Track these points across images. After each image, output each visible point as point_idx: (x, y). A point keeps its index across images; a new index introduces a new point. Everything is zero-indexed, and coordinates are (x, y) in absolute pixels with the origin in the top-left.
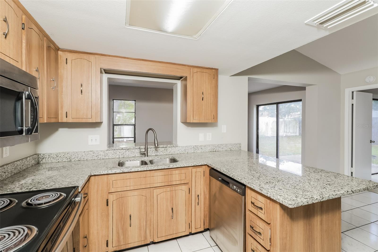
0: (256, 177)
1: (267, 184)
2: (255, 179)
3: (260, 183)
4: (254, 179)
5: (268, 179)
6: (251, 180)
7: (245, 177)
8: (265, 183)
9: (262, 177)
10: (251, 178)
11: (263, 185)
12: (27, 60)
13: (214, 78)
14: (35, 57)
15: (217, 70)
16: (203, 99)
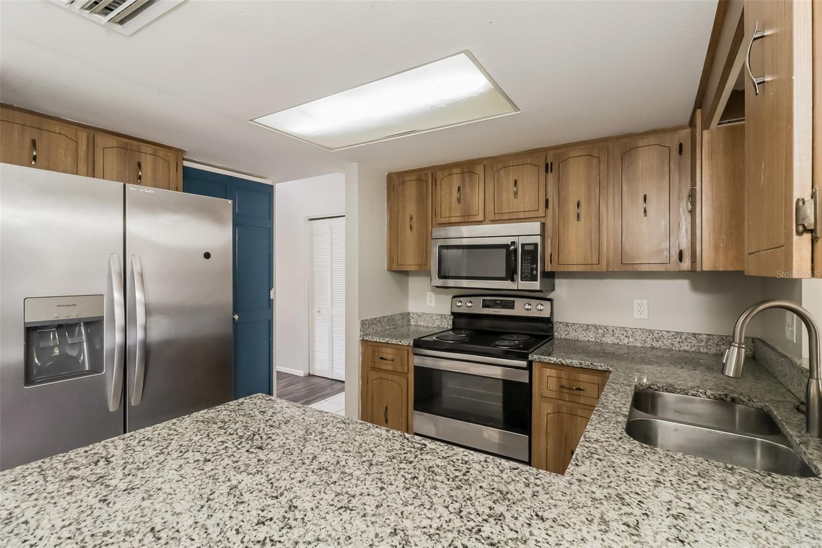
0: (314, 434)
1: (289, 419)
2: (317, 425)
3: (303, 419)
4: (321, 427)
5: (282, 437)
6: (326, 420)
7: (343, 426)
8: (292, 421)
9: (297, 437)
10: (329, 427)
11: (297, 413)
12: (556, 200)
14: (576, 188)
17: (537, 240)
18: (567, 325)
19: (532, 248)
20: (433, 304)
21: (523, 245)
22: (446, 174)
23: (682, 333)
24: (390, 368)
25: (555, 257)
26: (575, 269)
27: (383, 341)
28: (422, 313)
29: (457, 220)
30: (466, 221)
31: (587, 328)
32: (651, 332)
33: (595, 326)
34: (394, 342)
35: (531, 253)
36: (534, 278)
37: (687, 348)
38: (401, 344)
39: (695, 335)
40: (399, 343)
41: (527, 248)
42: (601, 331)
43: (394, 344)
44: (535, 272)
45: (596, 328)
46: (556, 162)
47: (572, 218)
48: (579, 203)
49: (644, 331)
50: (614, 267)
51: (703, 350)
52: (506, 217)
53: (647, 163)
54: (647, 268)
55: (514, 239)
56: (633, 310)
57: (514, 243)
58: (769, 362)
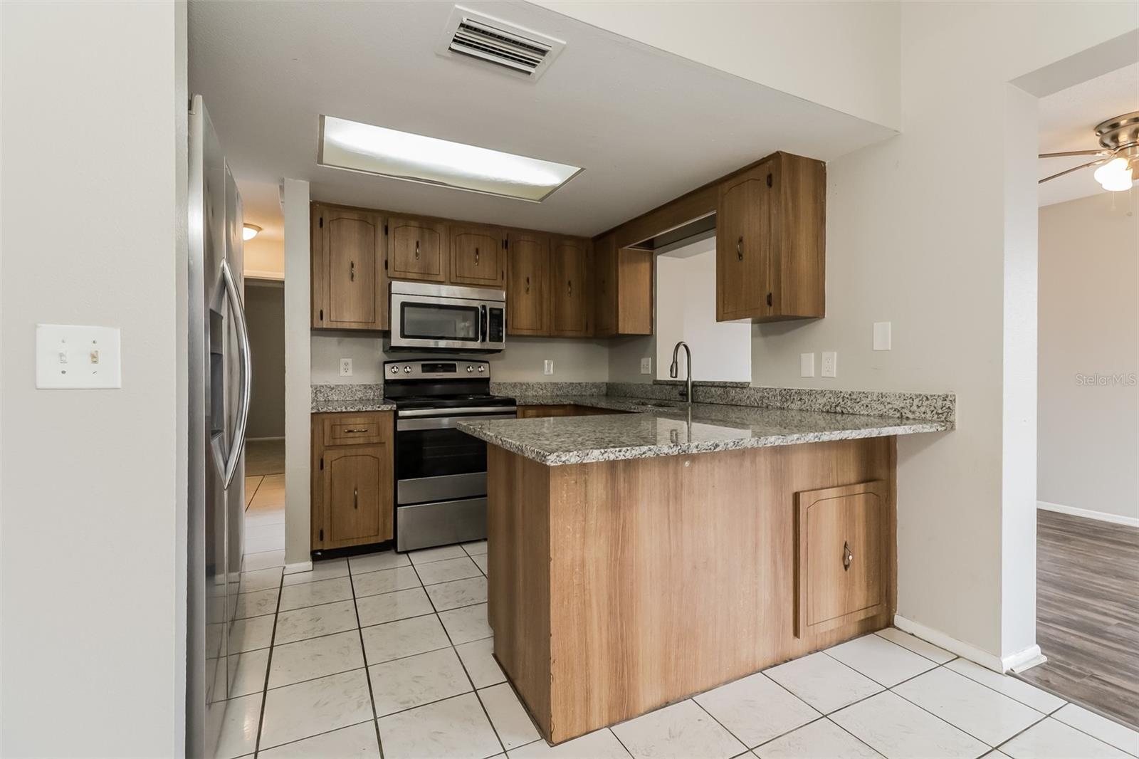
12: (510, 273)
13: (770, 185)
14: (526, 268)
15: (777, 156)
16: (740, 255)
17: (503, 306)
18: (499, 384)
19: (498, 312)
20: (350, 373)
21: (491, 309)
22: (401, 224)
23: (573, 383)
24: (361, 441)
25: (510, 323)
26: (525, 332)
27: (352, 410)
28: (336, 385)
29: (415, 276)
30: (426, 279)
31: (515, 385)
32: (557, 384)
33: (520, 384)
34: (369, 409)
35: (497, 316)
36: (500, 340)
37: (576, 393)
38: (379, 409)
39: (579, 384)
40: (377, 409)
41: (495, 312)
42: (524, 387)
43: (369, 411)
44: (501, 334)
45: (521, 384)
46: (509, 240)
47: (523, 292)
48: (528, 280)
49: (552, 384)
50: (551, 332)
51: (584, 393)
52: (467, 281)
53: (570, 257)
54: (570, 334)
55: (483, 303)
56: (544, 370)
57: (484, 307)
58: (627, 391)
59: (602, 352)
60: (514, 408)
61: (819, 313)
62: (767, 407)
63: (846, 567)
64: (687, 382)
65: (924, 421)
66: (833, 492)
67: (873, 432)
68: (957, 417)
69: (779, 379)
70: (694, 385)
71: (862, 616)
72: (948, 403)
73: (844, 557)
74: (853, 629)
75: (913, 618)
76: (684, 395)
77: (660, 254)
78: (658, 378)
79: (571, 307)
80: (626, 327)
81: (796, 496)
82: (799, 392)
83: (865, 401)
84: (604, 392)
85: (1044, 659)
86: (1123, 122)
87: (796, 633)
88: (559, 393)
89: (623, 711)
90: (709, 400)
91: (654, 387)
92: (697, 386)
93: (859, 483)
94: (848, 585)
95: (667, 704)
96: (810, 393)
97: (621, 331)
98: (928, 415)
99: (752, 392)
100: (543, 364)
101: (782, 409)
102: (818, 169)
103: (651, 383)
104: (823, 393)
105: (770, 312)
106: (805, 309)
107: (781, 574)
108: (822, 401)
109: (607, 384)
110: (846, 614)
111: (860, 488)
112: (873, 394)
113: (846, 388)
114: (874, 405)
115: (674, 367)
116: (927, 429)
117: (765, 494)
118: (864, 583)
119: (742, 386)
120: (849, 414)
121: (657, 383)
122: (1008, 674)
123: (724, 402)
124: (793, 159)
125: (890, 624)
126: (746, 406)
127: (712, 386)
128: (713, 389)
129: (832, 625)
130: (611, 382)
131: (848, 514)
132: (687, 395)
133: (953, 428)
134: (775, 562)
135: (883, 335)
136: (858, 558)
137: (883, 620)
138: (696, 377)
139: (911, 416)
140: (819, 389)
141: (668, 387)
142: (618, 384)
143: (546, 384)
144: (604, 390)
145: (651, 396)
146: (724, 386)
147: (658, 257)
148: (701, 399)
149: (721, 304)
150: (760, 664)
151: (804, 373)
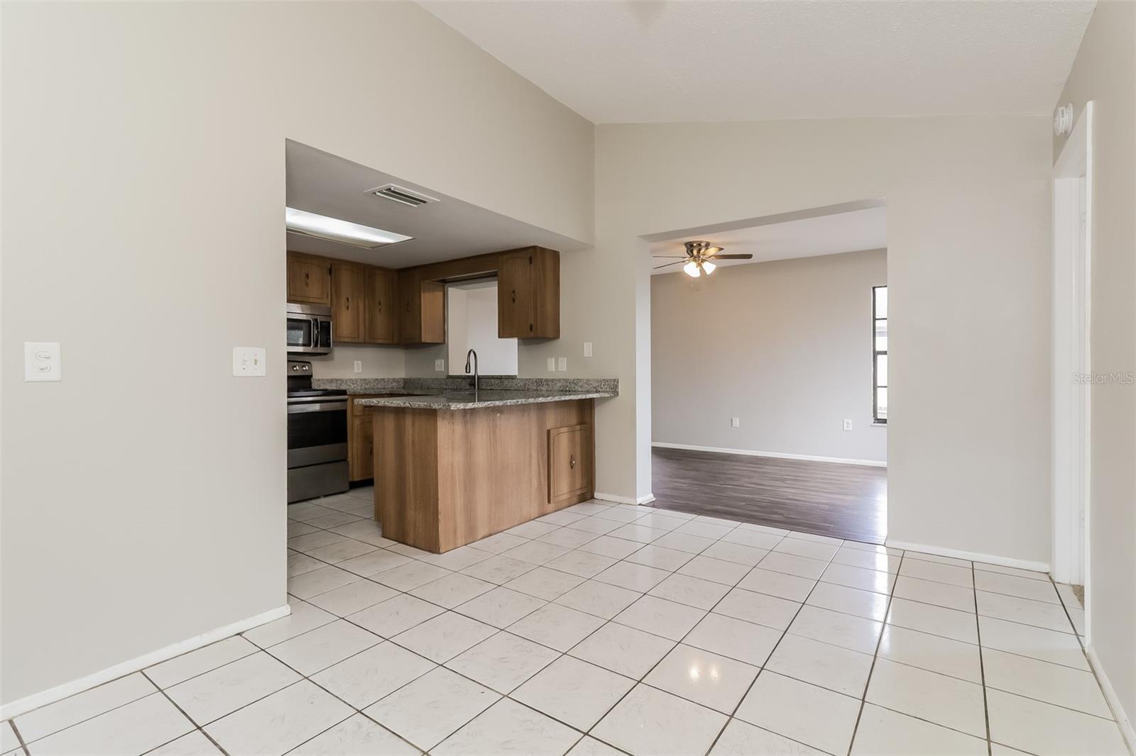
12: (334, 295)
13: (531, 262)
14: (346, 289)
15: (534, 247)
16: (514, 301)
17: (330, 319)
18: (319, 380)
21: (321, 322)
23: (378, 379)
25: (335, 332)
26: (346, 340)
32: (365, 380)
35: (325, 327)
36: (328, 345)
37: (380, 387)
39: (383, 379)
41: (324, 324)
42: (339, 382)
44: (329, 341)
45: (337, 380)
46: (333, 269)
47: (344, 308)
48: (348, 299)
49: (361, 380)
50: (366, 340)
51: (386, 387)
52: (299, 299)
53: (380, 284)
54: (379, 341)
55: (315, 317)
56: (354, 368)
57: (316, 320)
58: (424, 384)
59: (399, 355)
60: (346, 397)
61: (557, 336)
62: (528, 390)
63: (572, 468)
64: (474, 377)
65: (606, 392)
66: (565, 429)
67: (583, 397)
68: (620, 390)
69: (534, 374)
70: (479, 378)
71: (579, 492)
72: (616, 383)
73: (571, 462)
74: (575, 499)
75: (602, 492)
76: (473, 385)
77: (450, 287)
78: (450, 374)
79: (381, 321)
80: (426, 338)
81: (549, 432)
82: (546, 380)
83: (580, 384)
84: (402, 386)
85: (655, 499)
86: (695, 245)
87: (549, 502)
88: (367, 387)
89: (471, 538)
90: (489, 388)
91: (447, 380)
92: (481, 378)
93: (578, 425)
94: (573, 477)
95: (491, 535)
96: (552, 380)
97: (423, 340)
98: (608, 390)
99: (519, 381)
100: (353, 364)
101: (537, 390)
102: (555, 255)
103: (445, 377)
104: (559, 380)
105: (532, 334)
106: (550, 334)
107: (542, 471)
108: (559, 385)
109: (404, 379)
110: (572, 491)
111: (578, 427)
112: (583, 380)
113: (571, 377)
114: (585, 386)
115: (468, 366)
116: (607, 395)
117: (534, 430)
118: (580, 477)
119: (512, 378)
120: (573, 391)
121: (449, 377)
122: (639, 505)
123: (500, 388)
124: (543, 250)
125: (592, 497)
126: (515, 390)
127: (492, 378)
128: (493, 380)
129: (565, 497)
130: (407, 377)
131: (572, 440)
132: (474, 385)
133: (618, 394)
134: (539, 465)
135: (588, 350)
136: (577, 462)
137: (589, 496)
138: (480, 373)
139: (600, 390)
140: (557, 378)
141: (458, 380)
142: (414, 379)
143: (356, 380)
144: (402, 384)
145: (445, 387)
146: (500, 378)
147: (449, 288)
148: (483, 387)
149: (501, 328)
150: (533, 517)
151: (549, 370)
